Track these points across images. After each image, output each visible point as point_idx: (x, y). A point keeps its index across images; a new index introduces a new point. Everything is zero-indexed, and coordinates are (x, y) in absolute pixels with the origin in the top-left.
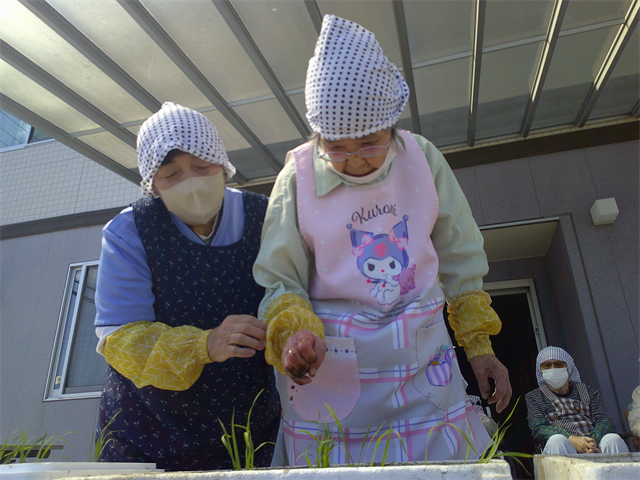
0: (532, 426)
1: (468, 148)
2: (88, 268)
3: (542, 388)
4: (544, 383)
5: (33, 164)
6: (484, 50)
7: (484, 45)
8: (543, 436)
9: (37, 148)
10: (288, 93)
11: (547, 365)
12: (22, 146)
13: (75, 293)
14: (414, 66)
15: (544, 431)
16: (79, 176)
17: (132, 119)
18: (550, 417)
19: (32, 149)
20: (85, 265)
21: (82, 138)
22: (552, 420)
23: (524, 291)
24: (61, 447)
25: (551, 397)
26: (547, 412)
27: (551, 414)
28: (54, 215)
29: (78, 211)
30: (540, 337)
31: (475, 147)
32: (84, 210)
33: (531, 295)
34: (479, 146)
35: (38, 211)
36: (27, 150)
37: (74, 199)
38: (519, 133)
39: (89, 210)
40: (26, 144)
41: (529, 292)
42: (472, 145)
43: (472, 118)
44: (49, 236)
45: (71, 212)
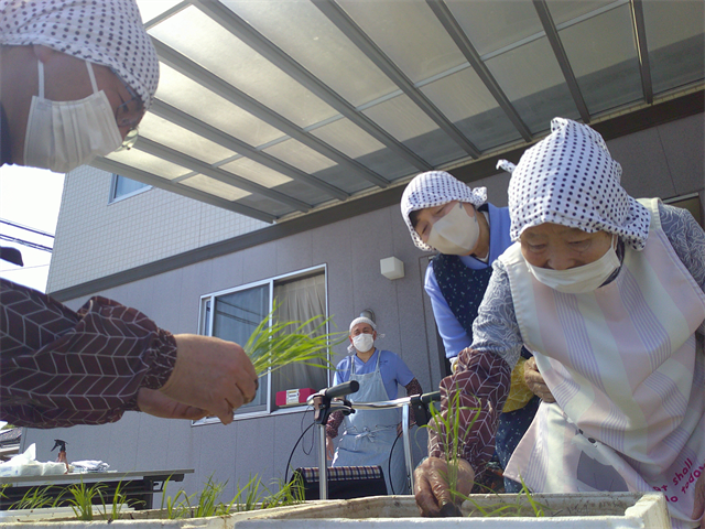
1: (646, 106)
2: (216, 298)
5: (160, 203)
10: (417, 85)
12: (149, 188)
13: (208, 309)
14: (558, 28)
16: (199, 211)
20: (213, 295)
21: (183, 182)
24: (193, 471)
28: (183, 250)
29: (202, 245)
31: (655, 103)
32: (207, 244)
34: (660, 101)
35: (169, 248)
37: (198, 234)
39: (211, 242)
42: (650, 101)
44: (180, 270)
45: (196, 247)
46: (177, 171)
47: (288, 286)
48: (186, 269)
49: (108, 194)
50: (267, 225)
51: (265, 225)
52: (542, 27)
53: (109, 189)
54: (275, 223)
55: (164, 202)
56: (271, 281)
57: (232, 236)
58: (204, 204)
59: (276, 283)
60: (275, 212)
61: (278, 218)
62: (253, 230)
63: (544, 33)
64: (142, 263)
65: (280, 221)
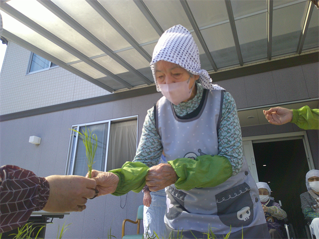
0: (304, 212)
1: (268, 61)
2: (80, 127)
3: (309, 192)
4: (311, 189)
5: (53, 77)
6: (274, 8)
7: (274, 5)
8: (310, 217)
9: (55, 69)
11: (312, 179)
12: (48, 69)
14: (235, 19)
15: (311, 215)
16: (74, 83)
17: (94, 55)
18: (314, 207)
19: (52, 70)
20: (79, 126)
21: (72, 65)
22: (315, 209)
23: (301, 138)
25: (314, 196)
26: (312, 204)
27: (315, 206)
29: (74, 100)
30: (311, 163)
31: (272, 60)
32: (77, 100)
33: (305, 139)
34: (274, 60)
36: (50, 71)
37: (72, 94)
38: (297, 52)
39: (80, 99)
40: (49, 68)
41: (304, 138)
42: (270, 59)
43: (270, 45)
44: (62, 112)
45: (71, 101)
46: (71, 59)
47: (117, 124)
48: (65, 111)
49: (26, 70)
50: (110, 93)
51: (108, 93)
52: (228, 18)
53: (27, 67)
54: (113, 93)
55: (56, 77)
56: (109, 121)
57: (91, 97)
58: (77, 76)
59: (112, 123)
60: (114, 87)
61: (115, 90)
62: (101, 95)
63: (229, 21)
64: (42, 106)
65: (116, 92)
